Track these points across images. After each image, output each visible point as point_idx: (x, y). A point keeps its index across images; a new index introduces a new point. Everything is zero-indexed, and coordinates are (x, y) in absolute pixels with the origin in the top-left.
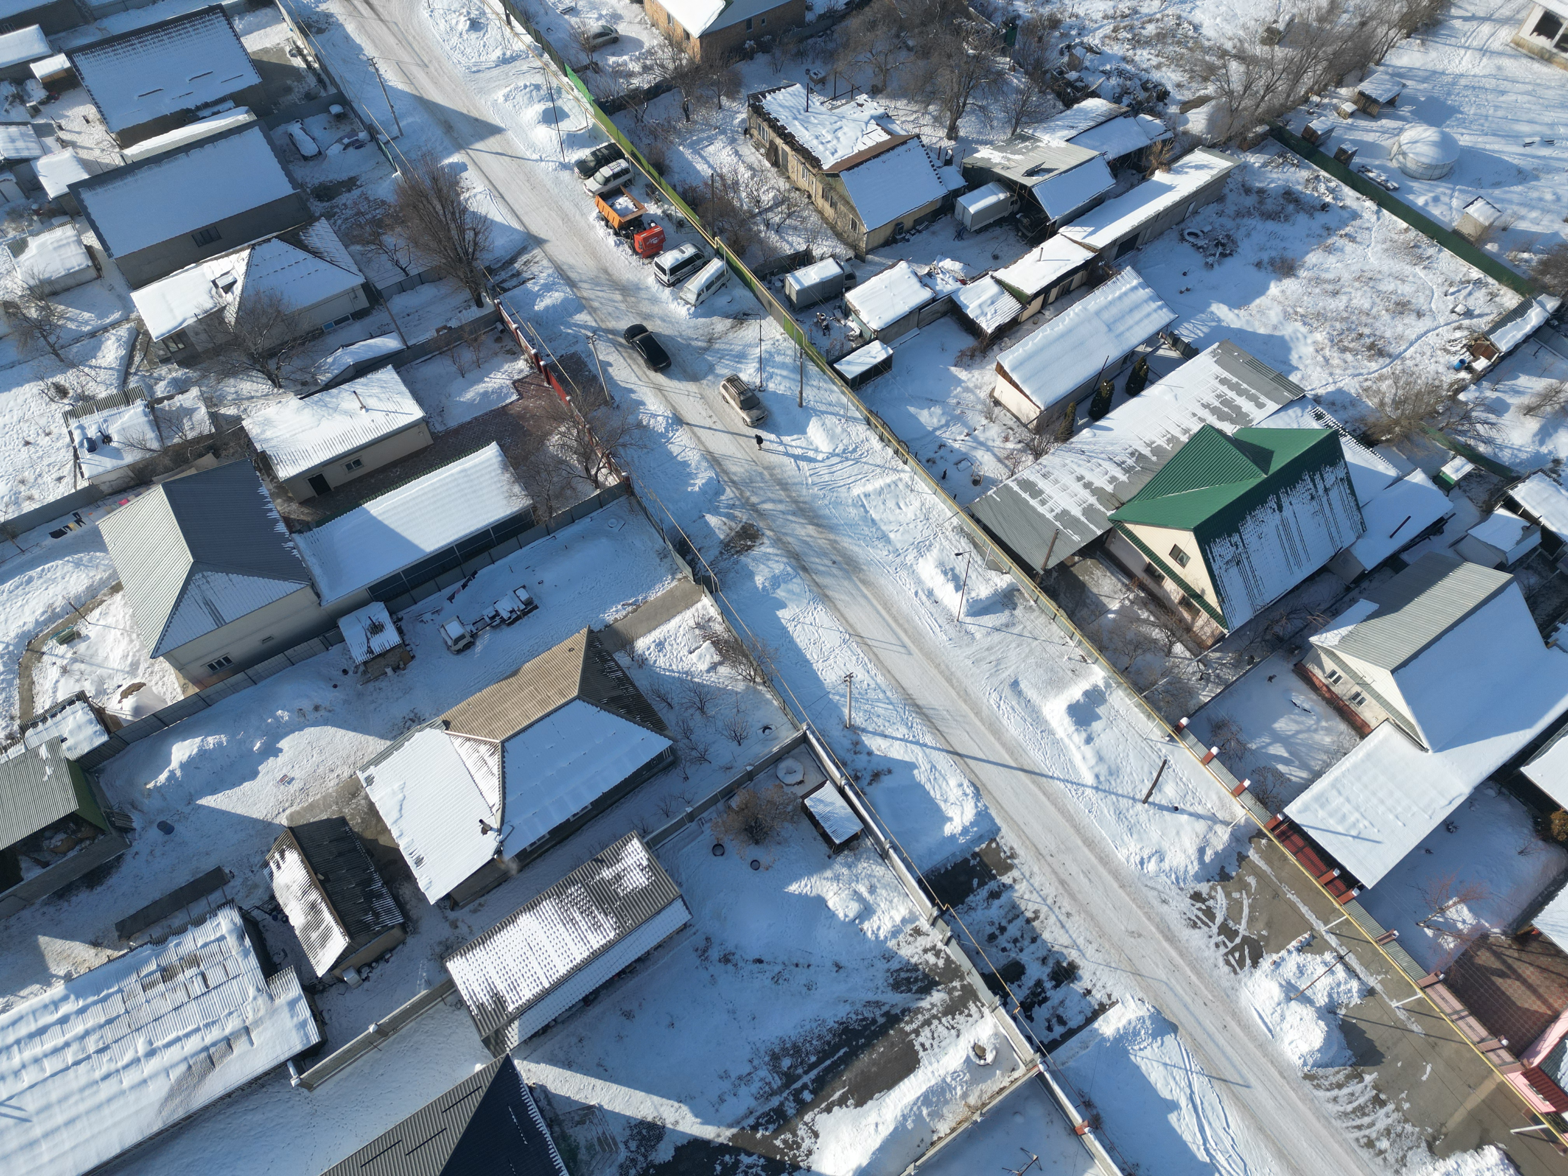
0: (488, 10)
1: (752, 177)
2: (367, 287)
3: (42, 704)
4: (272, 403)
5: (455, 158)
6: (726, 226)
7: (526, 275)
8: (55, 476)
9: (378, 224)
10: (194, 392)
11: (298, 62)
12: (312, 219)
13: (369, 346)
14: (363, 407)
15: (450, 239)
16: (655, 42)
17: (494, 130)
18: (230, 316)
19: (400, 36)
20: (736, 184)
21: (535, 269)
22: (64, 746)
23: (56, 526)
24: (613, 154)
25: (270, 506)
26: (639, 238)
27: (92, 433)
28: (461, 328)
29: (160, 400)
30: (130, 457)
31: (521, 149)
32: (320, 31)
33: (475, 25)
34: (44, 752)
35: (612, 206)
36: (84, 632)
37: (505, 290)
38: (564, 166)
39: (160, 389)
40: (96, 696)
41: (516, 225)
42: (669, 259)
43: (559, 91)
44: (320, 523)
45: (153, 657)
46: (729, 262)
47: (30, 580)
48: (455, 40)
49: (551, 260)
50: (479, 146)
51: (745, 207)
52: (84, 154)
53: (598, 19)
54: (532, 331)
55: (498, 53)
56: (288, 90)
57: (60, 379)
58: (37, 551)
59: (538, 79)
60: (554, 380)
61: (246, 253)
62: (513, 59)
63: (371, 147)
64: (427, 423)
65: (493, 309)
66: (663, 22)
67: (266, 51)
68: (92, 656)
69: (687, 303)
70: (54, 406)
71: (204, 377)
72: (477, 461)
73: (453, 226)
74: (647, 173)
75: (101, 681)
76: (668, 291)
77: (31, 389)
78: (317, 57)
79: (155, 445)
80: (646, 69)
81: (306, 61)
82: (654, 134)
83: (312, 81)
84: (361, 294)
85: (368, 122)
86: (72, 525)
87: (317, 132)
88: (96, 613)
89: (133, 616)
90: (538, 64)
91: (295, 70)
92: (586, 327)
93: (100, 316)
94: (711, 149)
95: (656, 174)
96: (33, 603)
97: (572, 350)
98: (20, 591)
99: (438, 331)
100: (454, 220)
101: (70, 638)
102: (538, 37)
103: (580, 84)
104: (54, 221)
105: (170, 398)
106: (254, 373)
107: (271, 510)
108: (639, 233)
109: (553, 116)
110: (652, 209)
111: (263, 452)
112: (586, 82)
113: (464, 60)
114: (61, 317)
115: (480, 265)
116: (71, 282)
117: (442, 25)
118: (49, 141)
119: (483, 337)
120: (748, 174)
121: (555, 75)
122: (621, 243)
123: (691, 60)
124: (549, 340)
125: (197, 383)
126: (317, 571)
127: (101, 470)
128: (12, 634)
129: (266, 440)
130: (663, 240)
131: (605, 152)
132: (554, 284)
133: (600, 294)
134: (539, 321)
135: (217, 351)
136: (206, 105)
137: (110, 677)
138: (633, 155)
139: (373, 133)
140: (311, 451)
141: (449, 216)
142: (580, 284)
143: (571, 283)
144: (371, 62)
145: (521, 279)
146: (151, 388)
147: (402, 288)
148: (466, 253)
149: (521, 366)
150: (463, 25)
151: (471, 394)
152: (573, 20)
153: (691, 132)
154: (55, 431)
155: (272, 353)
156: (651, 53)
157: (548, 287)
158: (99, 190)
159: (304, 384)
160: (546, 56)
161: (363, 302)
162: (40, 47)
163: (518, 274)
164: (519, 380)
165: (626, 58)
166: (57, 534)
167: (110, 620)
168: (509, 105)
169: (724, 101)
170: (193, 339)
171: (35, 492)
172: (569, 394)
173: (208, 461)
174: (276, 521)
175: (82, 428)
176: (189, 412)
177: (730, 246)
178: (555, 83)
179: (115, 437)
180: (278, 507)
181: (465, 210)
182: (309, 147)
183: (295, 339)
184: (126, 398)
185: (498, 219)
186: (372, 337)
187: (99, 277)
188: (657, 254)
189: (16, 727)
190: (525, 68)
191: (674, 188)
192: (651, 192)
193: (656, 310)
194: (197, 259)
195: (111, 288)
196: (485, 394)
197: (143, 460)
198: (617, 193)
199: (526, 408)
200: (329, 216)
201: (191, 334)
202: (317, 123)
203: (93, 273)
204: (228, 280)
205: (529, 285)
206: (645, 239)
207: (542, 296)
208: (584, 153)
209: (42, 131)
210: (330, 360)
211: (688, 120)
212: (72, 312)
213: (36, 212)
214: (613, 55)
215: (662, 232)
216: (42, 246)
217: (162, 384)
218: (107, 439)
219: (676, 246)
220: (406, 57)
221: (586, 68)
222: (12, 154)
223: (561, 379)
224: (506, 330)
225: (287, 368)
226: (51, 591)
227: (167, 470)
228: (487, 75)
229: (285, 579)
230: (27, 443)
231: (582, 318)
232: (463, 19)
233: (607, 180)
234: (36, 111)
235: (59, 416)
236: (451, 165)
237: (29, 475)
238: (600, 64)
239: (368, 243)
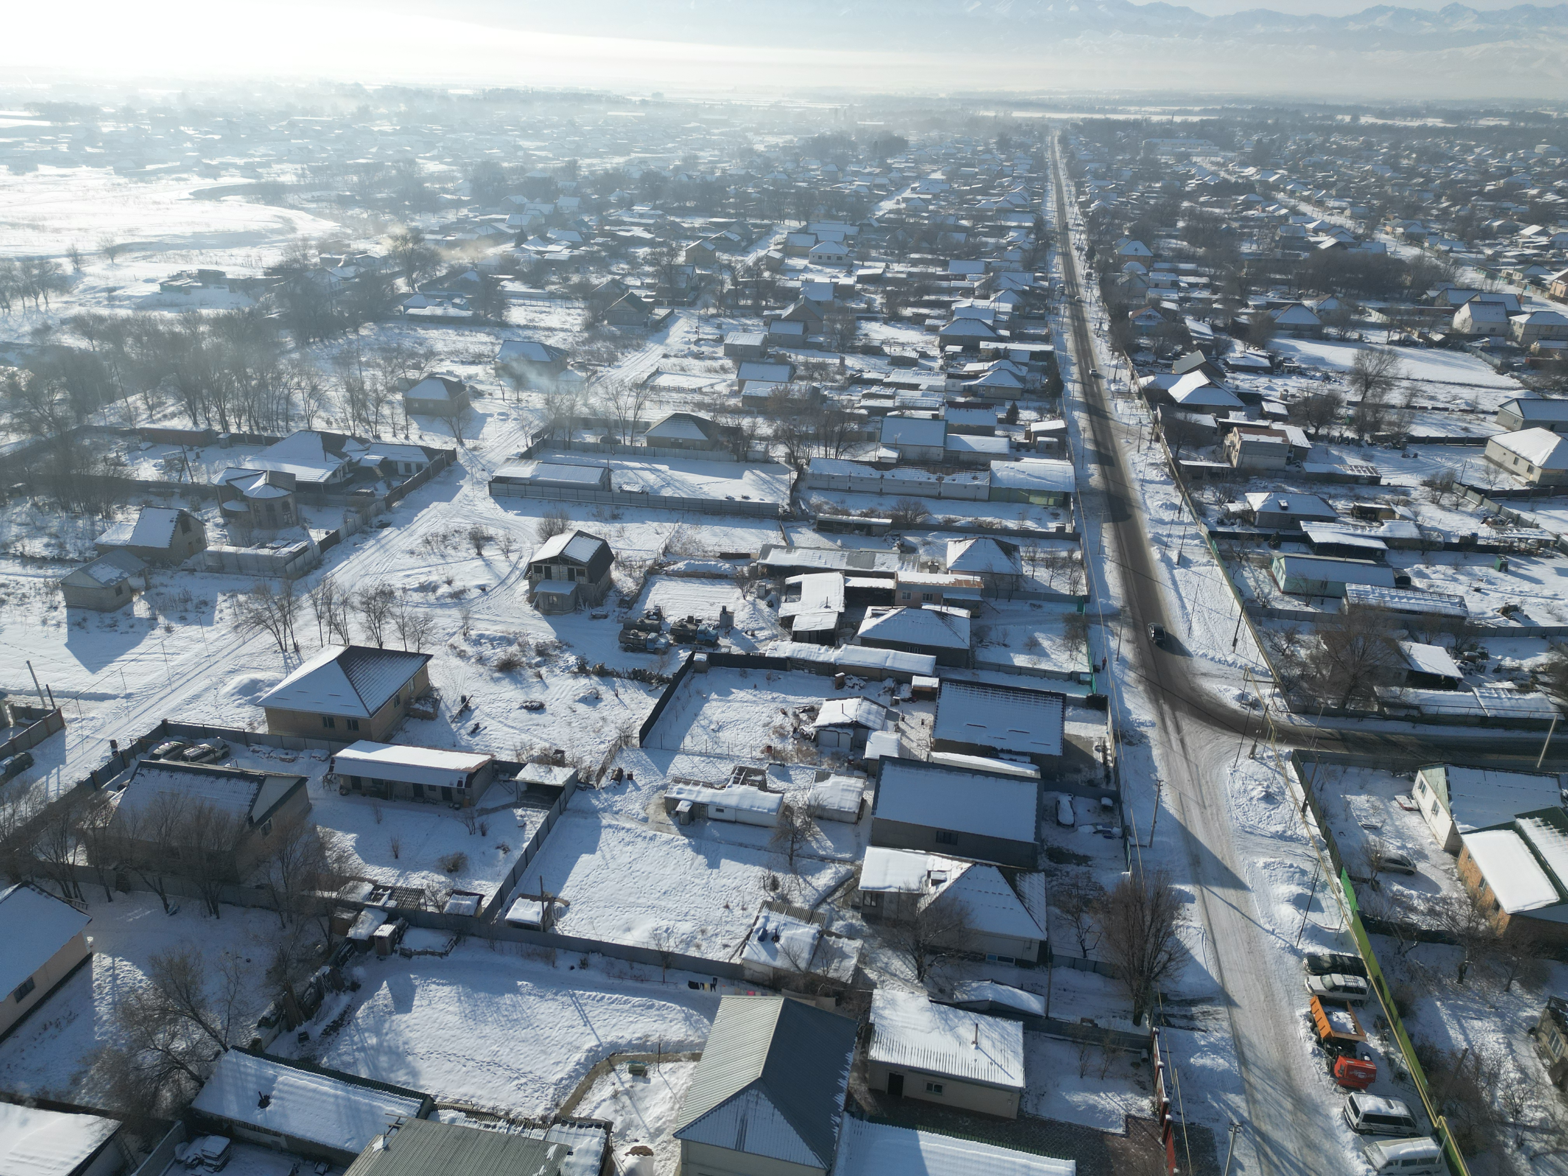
0: (1288, 793)
1: (1520, 1082)
2: (1044, 947)
3: (582, 1111)
4: (907, 989)
5: (1187, 888)
6: (1460, 1112)
7: (1199, 1024)
8: (725, 942)
9: (1087, 902)
10: (858, 943)
11: (1099, 757)
12: (1033, 868)
13: (1014, 994)
14: (975, 1042)
15: (1143, 949)
16: (1455, 895)
17: (1237, 884)
18: (923, 904)
19: (1195, 776)
20: (1493, 1078)
21: (1211, 1024)
22: (568, 1159)
23: (697, 978)
24: (1355, 968)
25: (846, 1074)
26: (1343, 1062)
27: (771, 927)
28: (1106, 1031)
29: (831, 934)
30: (780, 963)
31: (1257, 912)
32: (1130, 743)
33: (1269, 798)
34: (552, 1150)
35: (1328, 1014)
36: (650, 1075)
37: (1169, 1025)
38: (1294, 951)
39: (837, 926)
40: (616, 1135)
41: (1214, 973)
42: (1369, 1103)
43: (1324, 886)
44: (873, 1119)
45: (675, 1135)
46: (1446, 1152)
47: (651, 1007)
48: (1243, 800)
49: (1232, 1025)
50: (1215, 889)
51: (1496, 1107)
52: (905, 742)
53: (1399, 848)
54: (1175, 1080)
55: (1280, 828)
56: (1078, 771)
57: (780, 876)
58: (671, 988)
59: (1308, 866)
60: (1171, 1141)
61: (966, 866)
62: (1291, 839)
63: (1118, 843)
64: (1022, 1096)
65: (1147, 1034)
66: (1473, 882)
67: (1078, 737)
68: (640, 1099)
69: (1369, 1162)
70: (762, 892)
71: (872, 936)
72: (1046, 1166)
73: (1152, 940)
74: (1384, 1005)
75: (628, 1126)
76: (1351, 1135)
77: (758, 871)
78: (1116, 760)
79: (802, 965)
80: (1432, 912)
81: (1105, 758)
82: (1412, 974)
83: (1101, 773)
84: (1036, 948)
85: (1127, 823)
86: (707, 986)
87: (1081, 810)
88: (670, 1065)
89: (689, 1089)
90: (1315, 854)
91: (1092, 761)
92: (1235, 1112)
93: (837, 850)
94: (1477, 1024)
95: (1395, 1012)
96: (639, 1025)
97: (1207, 1125)
98: (638, 1009)
99: (1083, 1020)
100: (1156, 936)
101: (639, 1073)
102: (1326, 833)
103: (1351, 890)
104: (856, 773)
105: (839, 936)
106: (910, 957)
107: (844, 1078)
108: (1345, 1056)
109: (1305, 903)
110: (1374, 1042)
111: (872, 1025)
112: (1357, 892)
113: (1242, 819)
114: (812, 835)
115: (1158, 988)
116: (836, 816)
117: (1238, 785)
118: (890, 724)
119: (1123, 1053)
120: (1515, 1075)
121: (1328, 871)
122: (1319, 1054)
123: (1491, 930)
124: (1189, 1100)
125: (865, 938)
126: (841, 1161)
127: (755, 958)
128: (609, 1039)
129: (882, 1017)
130: (1372, 1080)
131: (1347, 961)
132: (1224, 1049)
133: (1270, 1090)
134: (1188, 1074)
135: (896, 923)
136: (1010, 752)
137: (637, 1127)
138: (1377, 980)
139: (1126, 832)
140: (908, 1050)
141: (1153, 930)
142: (1252, 1067)
143: (1243, 1060)
144: (1158, 783)
145: (1191, 1024)
146: (831, 921)
147: (1073, 964)
148: (1151, 970)
149: (1145, 1105)
150: (1258, 792)
151: (1078, 1098)
152: (1372, 837)
153: (1458, 995)
154: (750, 910)
155: (933, 951)
156: (1444, 901)
157: (1215, 1049)
158: (898, 769)
159: (941, 991)
160: (1327, 852)
161: (1033, 956)
162: (927, 669)
163: (1192, 1018)
164: (1134, 1117)
165: (1414, 893)
166: (693, 985)
167: (673, 1080)
168: (1266, 873)
169: (1516, 986)
170: (885, 904)
171: (704, 945)
172: (1179, 1166)
173: (829, 1003)
174: (841, 1090)
175: (767, 919)
176: (844, 956)
177: (1456, 1136)
178: (1323, 877)
179: (782, 941)
180: (850, 1079)
181: (1172, 934)
182: (1066, 817)
183: (959, 951)
184: (810, 917)
185: (1200, 959)
186: (1021, 989)
187: (856, 823)
188: (1357, 1090)
189: (553, 1115)
190: (1299, 851)
191: (1411, 1037)
192: (1380, 1026)
193: (1327, 1145)
194: (929, 849)
195: (858, 835)
196: (1093, 1108)
197: (787, 970)
198: (1342, 1006)
199: (1126, 1150)
200: (1049, 874)
201: (886, 899)
202: (1084, 804)
203: (854, 818)
204: (941, 877)
205: (1197, 1035)
206: (1350, 1067)
207: (1204, 1054)
208: (1323, 951)
209: (890, 716)
210: (974, 985)
211: (1460, 981)
212: (822, 836)
213: (849, 762)
214: (1401, 884)
215: (1373, 1071)
216: (837, 783)
217: (841, 923)
218: (776, 938)
219: (1384, 1095)
220: (1190, 793)
221: (1365, 881)
222: (863, 721)
223: (1179, 1146)
224: (1149, 1061)
225: (937, 969)
226: (656, 1026)
227: (797, 990)
228: (1259, 840)
229: (812, 1149)
230: (727, 907)
231: (1237, 1100)
232: (1260, 788)
233: (1335, 988)
234: (896, 703)
235: (760, 901)
236: (1180, 891)
237: (710, 929)
238: (1382, 884)
239: (1068, 912)
